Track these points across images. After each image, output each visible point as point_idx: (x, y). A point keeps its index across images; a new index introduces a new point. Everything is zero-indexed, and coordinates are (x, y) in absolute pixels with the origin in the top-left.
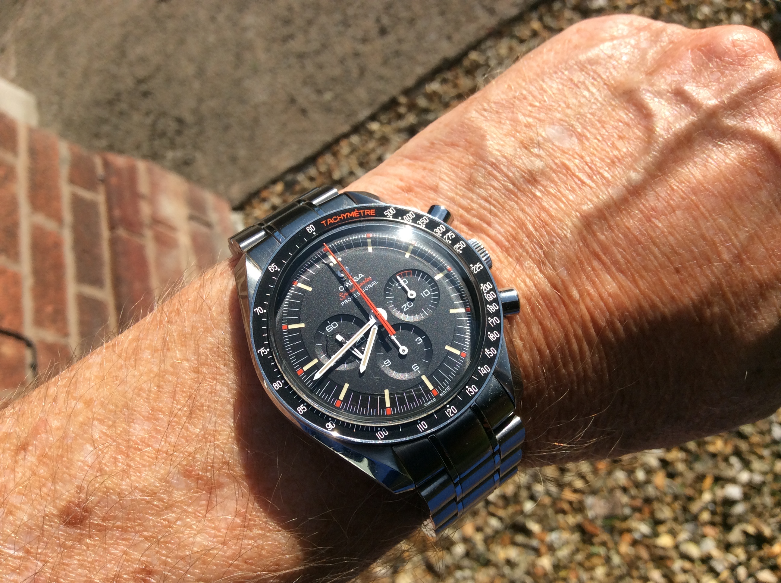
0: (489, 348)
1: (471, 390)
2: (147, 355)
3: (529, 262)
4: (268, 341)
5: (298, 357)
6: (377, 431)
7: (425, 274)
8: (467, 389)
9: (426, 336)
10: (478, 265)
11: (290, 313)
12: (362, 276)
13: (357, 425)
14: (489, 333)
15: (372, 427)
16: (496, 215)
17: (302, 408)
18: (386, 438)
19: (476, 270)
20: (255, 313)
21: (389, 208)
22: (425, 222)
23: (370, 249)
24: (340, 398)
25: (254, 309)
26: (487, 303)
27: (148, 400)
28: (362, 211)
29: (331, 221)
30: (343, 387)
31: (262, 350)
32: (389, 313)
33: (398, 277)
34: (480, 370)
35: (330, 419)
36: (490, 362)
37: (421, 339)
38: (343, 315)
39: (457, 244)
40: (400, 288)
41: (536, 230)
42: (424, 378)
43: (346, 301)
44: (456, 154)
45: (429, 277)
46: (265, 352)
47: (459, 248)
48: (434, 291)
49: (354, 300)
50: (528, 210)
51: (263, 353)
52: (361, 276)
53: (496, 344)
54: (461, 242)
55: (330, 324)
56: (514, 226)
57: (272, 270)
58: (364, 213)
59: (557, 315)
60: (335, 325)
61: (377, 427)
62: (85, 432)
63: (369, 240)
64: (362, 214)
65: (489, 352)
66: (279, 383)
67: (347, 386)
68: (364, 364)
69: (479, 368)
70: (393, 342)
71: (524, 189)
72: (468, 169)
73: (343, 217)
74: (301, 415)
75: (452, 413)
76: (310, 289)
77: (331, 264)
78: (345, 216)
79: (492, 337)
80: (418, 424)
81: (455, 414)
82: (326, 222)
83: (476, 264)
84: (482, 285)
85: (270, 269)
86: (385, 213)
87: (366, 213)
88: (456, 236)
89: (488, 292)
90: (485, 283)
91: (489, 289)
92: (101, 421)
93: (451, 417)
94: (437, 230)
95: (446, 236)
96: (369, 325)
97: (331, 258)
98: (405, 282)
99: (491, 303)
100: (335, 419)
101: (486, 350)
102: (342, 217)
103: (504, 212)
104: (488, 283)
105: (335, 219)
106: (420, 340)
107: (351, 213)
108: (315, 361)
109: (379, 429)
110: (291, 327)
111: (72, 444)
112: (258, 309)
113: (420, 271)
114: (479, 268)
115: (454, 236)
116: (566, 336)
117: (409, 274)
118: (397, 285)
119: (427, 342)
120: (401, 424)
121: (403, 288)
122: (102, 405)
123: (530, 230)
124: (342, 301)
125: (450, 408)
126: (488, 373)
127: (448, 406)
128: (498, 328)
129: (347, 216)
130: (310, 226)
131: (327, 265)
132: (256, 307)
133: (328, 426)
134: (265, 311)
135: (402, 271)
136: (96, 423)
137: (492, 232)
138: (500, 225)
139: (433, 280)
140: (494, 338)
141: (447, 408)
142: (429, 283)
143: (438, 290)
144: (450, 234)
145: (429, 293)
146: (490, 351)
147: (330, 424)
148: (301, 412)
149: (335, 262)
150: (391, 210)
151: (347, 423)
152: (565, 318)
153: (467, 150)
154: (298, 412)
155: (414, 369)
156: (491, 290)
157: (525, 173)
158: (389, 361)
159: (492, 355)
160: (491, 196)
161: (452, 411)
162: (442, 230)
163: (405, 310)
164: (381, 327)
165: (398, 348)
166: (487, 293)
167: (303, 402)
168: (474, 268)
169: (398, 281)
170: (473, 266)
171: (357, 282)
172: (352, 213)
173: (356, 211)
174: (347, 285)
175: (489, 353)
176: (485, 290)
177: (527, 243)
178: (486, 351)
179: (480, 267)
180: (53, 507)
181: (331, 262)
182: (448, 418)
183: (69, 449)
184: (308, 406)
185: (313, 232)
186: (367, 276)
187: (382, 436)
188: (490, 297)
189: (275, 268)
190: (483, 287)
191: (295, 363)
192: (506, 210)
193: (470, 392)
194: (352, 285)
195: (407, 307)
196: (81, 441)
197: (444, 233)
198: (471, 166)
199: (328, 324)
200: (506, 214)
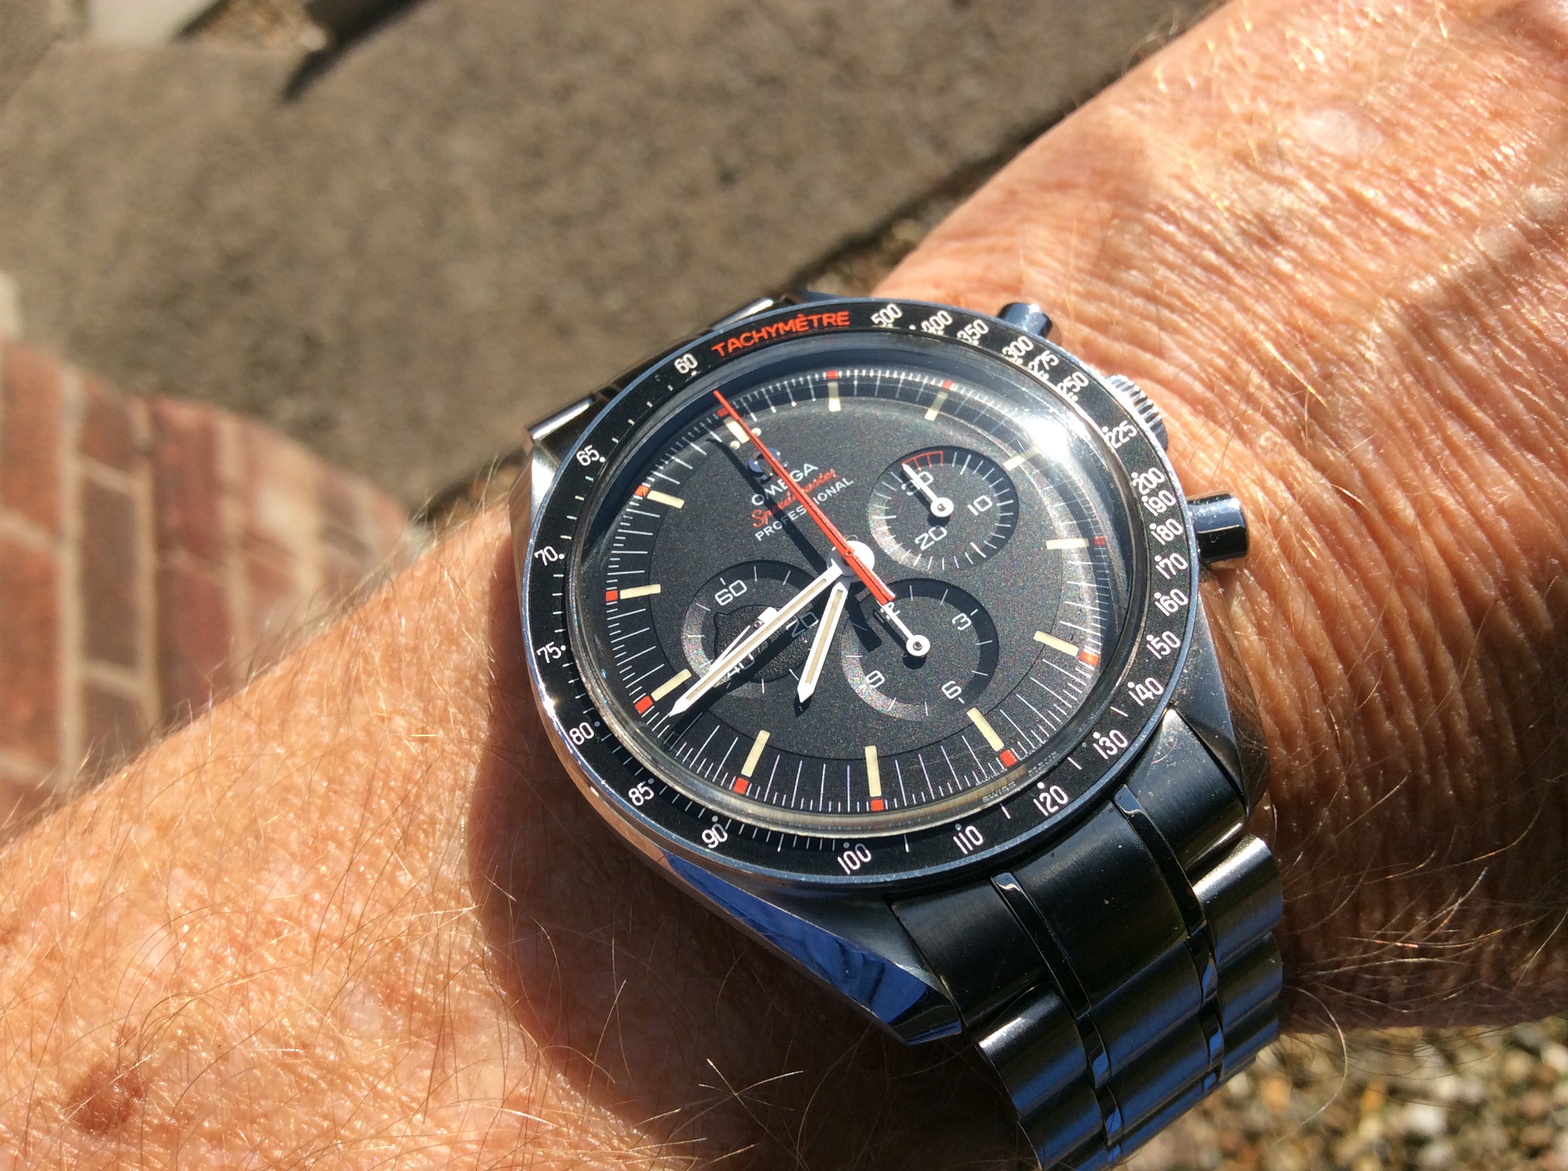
0: (1158, 634)
1: (1108, 744)
2: (308, 708)
3: (1268, 434)
4: (565, 626)
5: (639, 667)
6: (840, 851)
7: (977, 456)
8: (1097, 741)
9: (983, 610)
10: (1123, 427)
11: (627, 562)
12: (813, 468)
13: (786, 835)
14: (1157, 595)
15: (828, 841)
16: (1175, 330)
17: (642, 791)
18: (865, 869)
19: (1117, 440)
20: (537, 562)
21: (882, 305)
22: (979, 332)
23: (834, 404)
24: (743, 772)
25: (536, 550)
26: (1151, 518)
27: (303, 813)
28: (815, 318)
29: (738, 344)
30: (754, 740)
31: (548, 648)
32: (879, 553)
33: (907, 468)
34: (1134, 690)
35: (715, 819)
36: (1162, 669)
37: (966, 618)
38: (761, 563)
39: (1066, 381)
40: (910, 494)
41: (1285, 355)
42: (974, 715)
43: (768, 531)
44: (1069, 205)
45: (990, 462)
46: (555, 653)
47: (1069, 390)
48: (1002, 498)
49: (790, 528)
50: (1261, 309)
51: (550, 655)
52: (809, 468)
53: (1177, 622)
54: (1074, 375)
55: (727, 587)
56: (1225, 348)
57: (585, 460)
58: (820, 320)
59: (1356, 565)
60: (738, 588)
61: (840, 842)
62: (152, 895)
63: (833, 385)
64: (816, 324)
65: (1162, 644)
66: (584, 728)
67: (763, 737)
68: (809, 681)
69: (1131, 685)
70: (889, 628)
71: (1247, 260)
72: (1097, 233)
73: (769, 333)
74: (639, 808)
75: (1054, 803)
76: (678, 503)
77: (735, 445)
78: (773, 331)
79: (1166, 604)
80: (958, 832)
81: (1062, 807)
82: (725, 348)
83: (1118, 425)
84: (1134, 475)
85: (580, 459)
86: (875, 318)
87: (825, 322)
88: (1061, 362)
89: (1153, 493)
90: (1142, 470)
91: (1154, 486)
92: (192, 869)
93: (1051, 815)
94: (1010, 349)
95: (1036, 362)
96: (824, 580)
97: (733, 427)
98: (925, 479)
99: (1161, 520)
100: (728, 818)
101: (1149, 638)
102: (764, 334)
103: (1197, 319)
104: (1151, 470)
105: (747, 339)
106: (963, 621)
107: (786, 323)
108: (684, 675)
109: (846, 845)
110: (626, 594)
111: (117, 924)
112: (544, 552)
113: (963, 452)
114: (1125, 435)
115: (1056, 362)
116: (1388, 624)
117: (936, 460)
118: (904, 487)
119: (984, 624)
120: (908, 834)
121: (921, 497)
122: (198, 831)
123: (1267, 352)
124: (758, 530)
125: (1047, 790)
126: (1159, 699)
127: (1041, 785)
128: (1183, 581)
129: (778, 329)
130: (685, 357)
131: (725, 448)
132: (539, 546)
133: (709, 836)
134: (562, 556)
135: (916, 452)
136: (179, 872)
137: (1167, 369)
138: (1186, 350)
139: (1002, 471)
140: (1171, 606)
141: (1040, 791)
142: (991, 479)
143: (1013, 494)
144: (1045, 357)
145: (991, 504)
146: (1162, 640)
147: (713, 832)
148: (638, 799)
149: (743, 438)
150: (889, 311)
151: (760, 829)
152: (1379, 572)
153: (1094, 190)
154: (630, 800)
155: (947, 693)
156: (1160, 487)
157: (1248, 222)
158: (880, 675)
159: (1168, 651)
160: (1158, 285)
161: (1053, 798)
162: (1024, 349)
163: (923, 548)
164: (856, 587)
165: (901, 641)
166: (1149, 495)
167: (646, 775)
168: (1113, 434)
169: (905, 478)
170: (1111, 430)
171: (798, 483)
172: (791, 322)
173: (801, 317)
174: (772, 491)
175: (1158, 647)
176: (1145, 487)
177: (1260, 387)
178: (1149, 642)
179: (1130, 431)
180: (57, 1080)
181: (734, 438)
182: (1042, 818)
183: (113, 938)
184: (658, 785)
185: (691, 370)
186: (824, 469)
187: (854, 863)
188: (1157, 505)
189: (593, 455)
190: (1138, 479)
191: (632, 682)
192: (1203, 314)
193: (1105, 748)
194: (785, 491)
195: (930, 539)
196: (142, 917)
197: (1029, 357)
198: (1105, 224)
199: (722, 587)
200: (1202, 323)
